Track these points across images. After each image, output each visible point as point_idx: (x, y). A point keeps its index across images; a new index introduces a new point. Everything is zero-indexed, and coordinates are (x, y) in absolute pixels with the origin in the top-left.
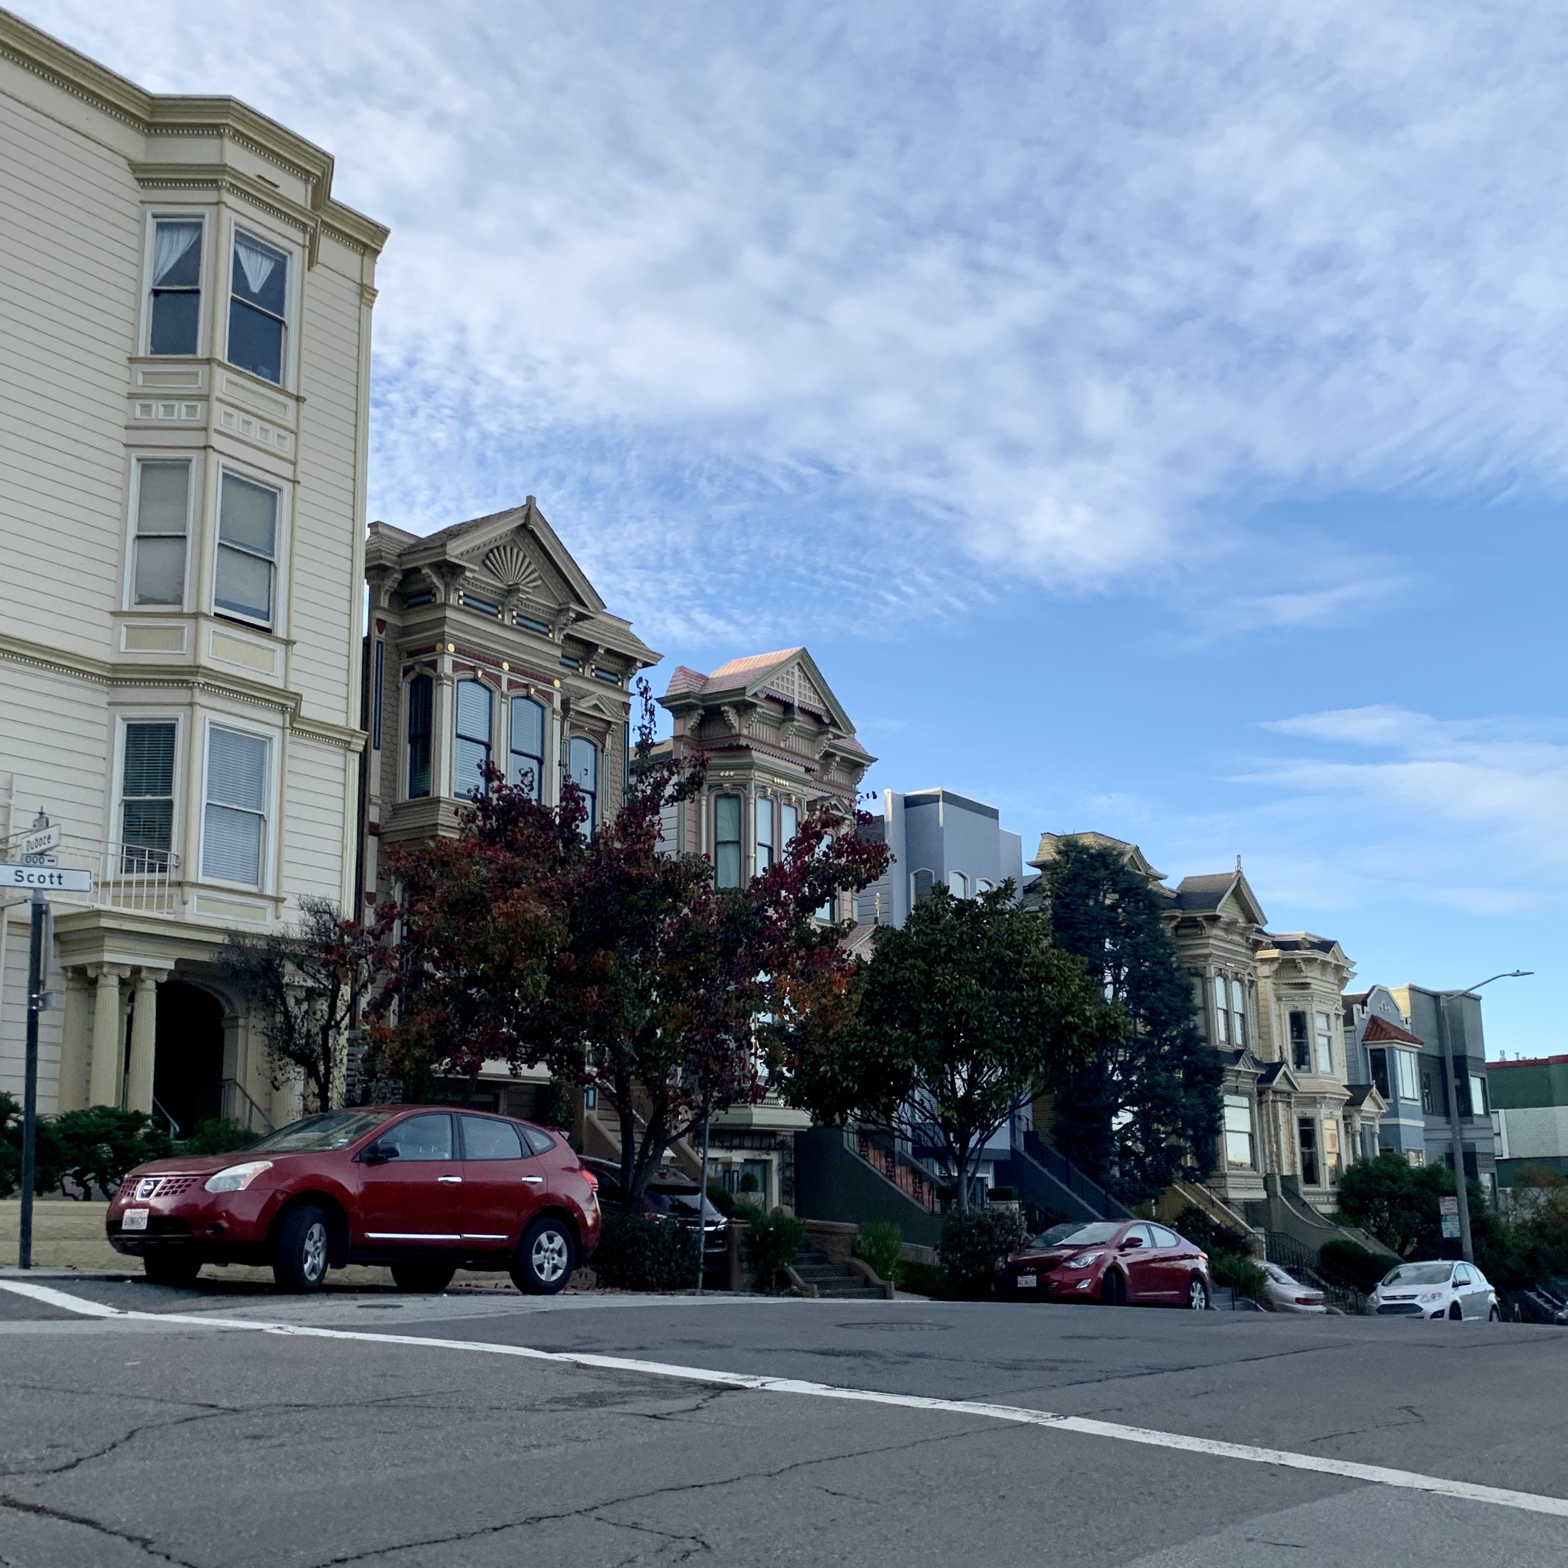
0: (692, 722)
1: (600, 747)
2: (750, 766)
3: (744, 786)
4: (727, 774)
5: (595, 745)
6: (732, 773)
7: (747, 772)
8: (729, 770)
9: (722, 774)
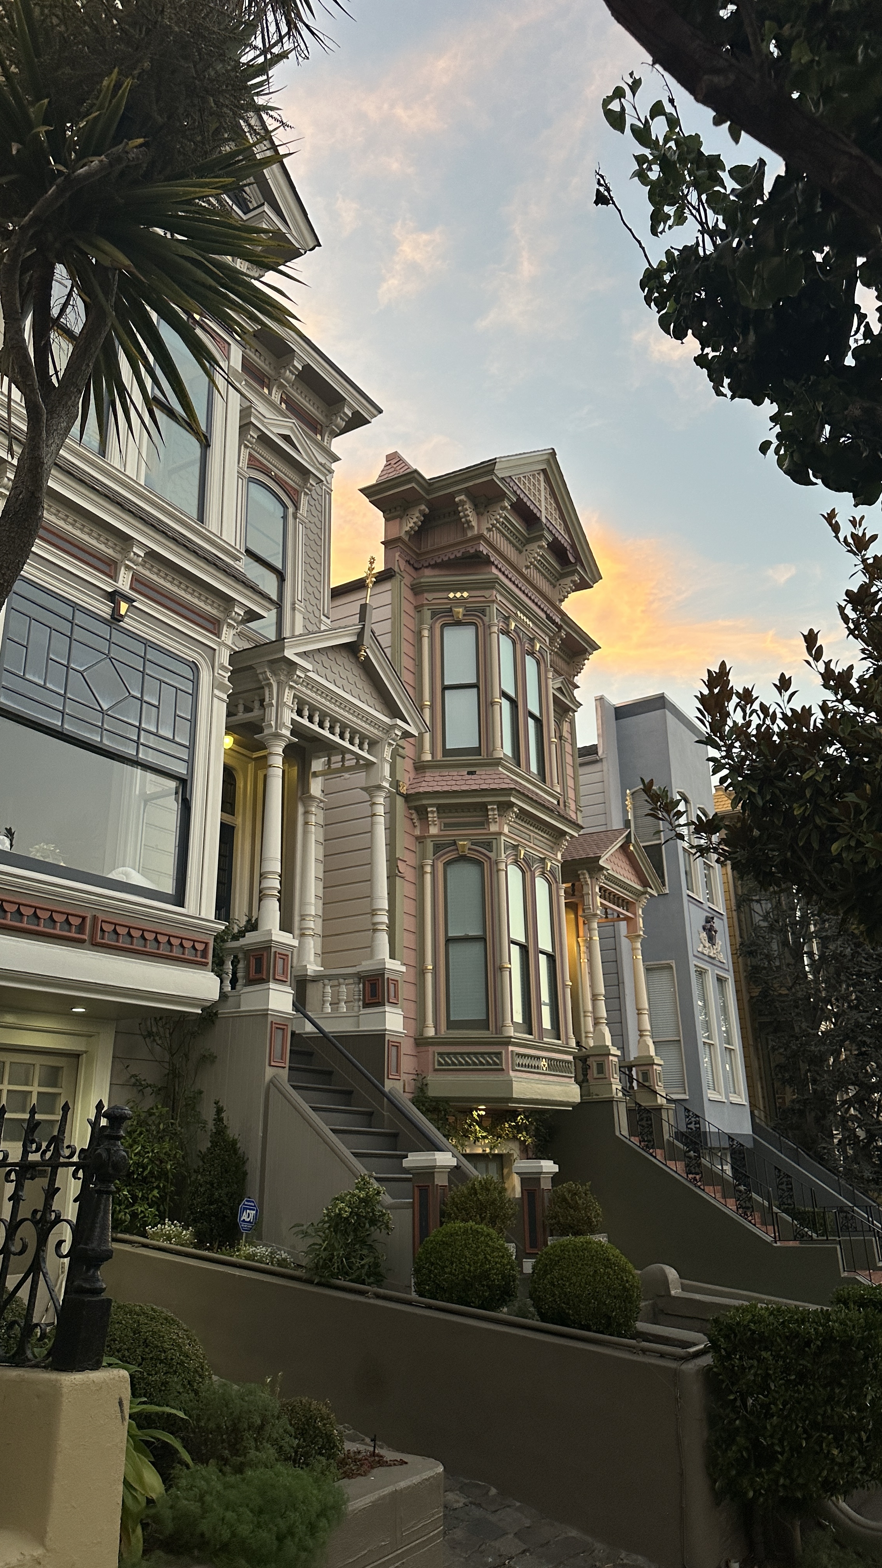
0: (411, 523)
1: (291, 510)
2: (492, 584)
3: (483, 612)
4: (458, 595)
5: (285, 507)
6: (465, 594)
7: (486, 593)
8: (462, 590)
9: (451, 595)
